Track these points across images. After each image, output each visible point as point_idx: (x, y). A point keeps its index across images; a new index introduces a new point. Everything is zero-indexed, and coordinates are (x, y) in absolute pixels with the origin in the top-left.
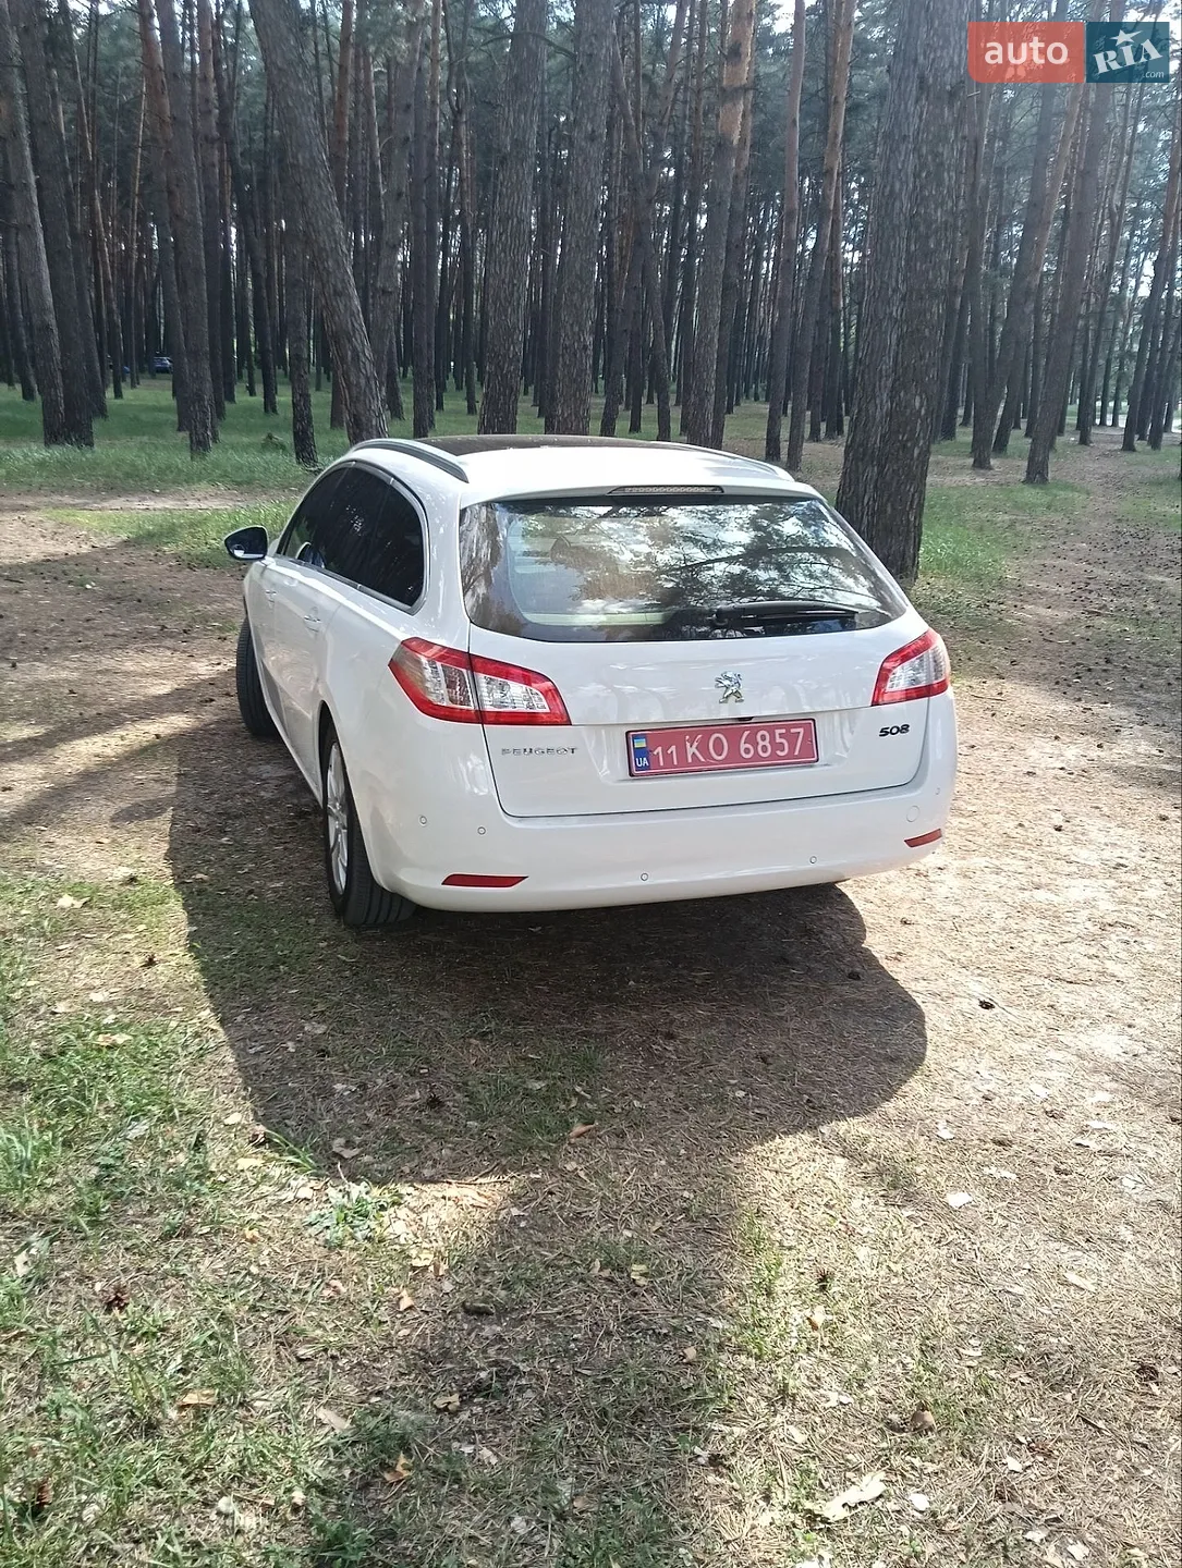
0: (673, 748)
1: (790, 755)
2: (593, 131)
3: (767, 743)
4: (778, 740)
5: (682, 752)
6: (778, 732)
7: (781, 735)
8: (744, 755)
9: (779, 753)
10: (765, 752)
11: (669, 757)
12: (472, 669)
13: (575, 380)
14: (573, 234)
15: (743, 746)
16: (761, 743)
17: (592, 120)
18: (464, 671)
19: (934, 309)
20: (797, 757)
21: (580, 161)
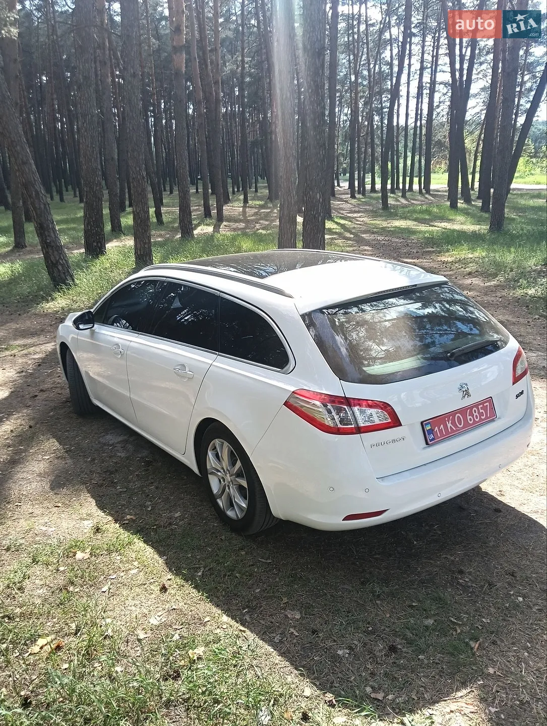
0: (442, 426)
1: (487, 418)
2: (134, 73)
3: (477, 414)
4: (481, 411)
5: (445, 427)
6: (480, 407)
7: (481, 408)
8: (469, 421)
9: (482, 417)
10: (477, 418)
11: (441, 431)
12: (349, 405)
13: (140, 194)
14: (130, 123)
15: (469, 417)
16: (475, 414)
17: (133, 67)
18: (346, 407)
19: (321, 153)
20: (490, 417)
21: (129, 87)
